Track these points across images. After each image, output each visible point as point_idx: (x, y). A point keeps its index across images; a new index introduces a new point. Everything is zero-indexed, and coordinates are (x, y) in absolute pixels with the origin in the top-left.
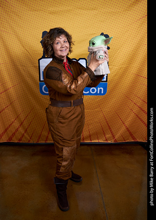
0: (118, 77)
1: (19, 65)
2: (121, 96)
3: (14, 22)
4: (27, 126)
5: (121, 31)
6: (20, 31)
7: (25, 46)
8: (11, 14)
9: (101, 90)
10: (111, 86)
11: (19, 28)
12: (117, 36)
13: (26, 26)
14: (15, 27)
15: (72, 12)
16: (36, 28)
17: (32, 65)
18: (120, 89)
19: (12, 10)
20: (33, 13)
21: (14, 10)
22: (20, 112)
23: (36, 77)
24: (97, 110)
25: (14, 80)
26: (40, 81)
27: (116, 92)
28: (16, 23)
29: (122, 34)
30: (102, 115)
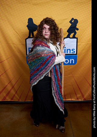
0: (85, 50)
1: (11, 43)
2: (88, 65)
3: (7, 12)
4: (17, 89)
5: (87, 16)
6: (12, 18)
7: (15, 29)
8: (5, 6)
9: (72, 61)
10: (80, 58)
11: (11, 16)
12: (83, 20)
13: (16, 15)
14: (8, 15)
15: (50, 3)
16: (23, 16)
17: (20, 43)
18: (87, 60)
19: (6, 3)
20: (21, 5)
21: (7, 3)
22: (12, 78)
23: (24, 52)
24: (70, 76)
25: (7, 55)
26: (27, 55)
27: (84, 62)
28: (8, 12)
29: (87, 18)
30: (74, 80)
